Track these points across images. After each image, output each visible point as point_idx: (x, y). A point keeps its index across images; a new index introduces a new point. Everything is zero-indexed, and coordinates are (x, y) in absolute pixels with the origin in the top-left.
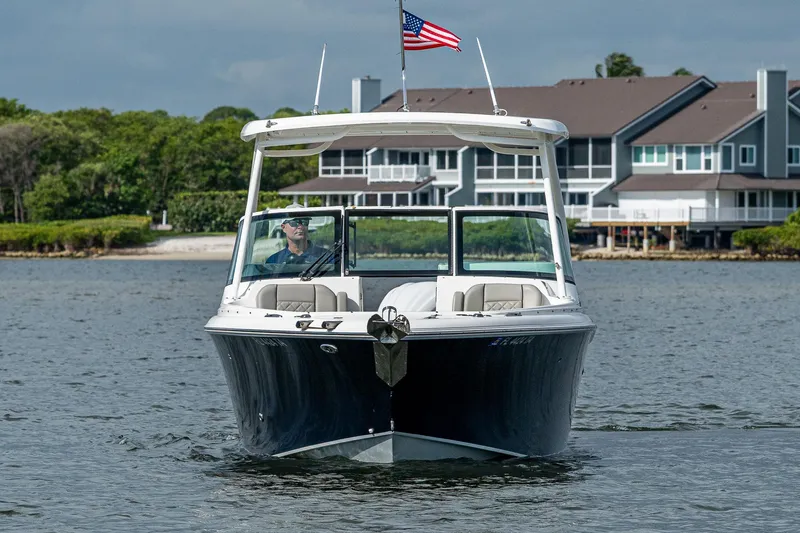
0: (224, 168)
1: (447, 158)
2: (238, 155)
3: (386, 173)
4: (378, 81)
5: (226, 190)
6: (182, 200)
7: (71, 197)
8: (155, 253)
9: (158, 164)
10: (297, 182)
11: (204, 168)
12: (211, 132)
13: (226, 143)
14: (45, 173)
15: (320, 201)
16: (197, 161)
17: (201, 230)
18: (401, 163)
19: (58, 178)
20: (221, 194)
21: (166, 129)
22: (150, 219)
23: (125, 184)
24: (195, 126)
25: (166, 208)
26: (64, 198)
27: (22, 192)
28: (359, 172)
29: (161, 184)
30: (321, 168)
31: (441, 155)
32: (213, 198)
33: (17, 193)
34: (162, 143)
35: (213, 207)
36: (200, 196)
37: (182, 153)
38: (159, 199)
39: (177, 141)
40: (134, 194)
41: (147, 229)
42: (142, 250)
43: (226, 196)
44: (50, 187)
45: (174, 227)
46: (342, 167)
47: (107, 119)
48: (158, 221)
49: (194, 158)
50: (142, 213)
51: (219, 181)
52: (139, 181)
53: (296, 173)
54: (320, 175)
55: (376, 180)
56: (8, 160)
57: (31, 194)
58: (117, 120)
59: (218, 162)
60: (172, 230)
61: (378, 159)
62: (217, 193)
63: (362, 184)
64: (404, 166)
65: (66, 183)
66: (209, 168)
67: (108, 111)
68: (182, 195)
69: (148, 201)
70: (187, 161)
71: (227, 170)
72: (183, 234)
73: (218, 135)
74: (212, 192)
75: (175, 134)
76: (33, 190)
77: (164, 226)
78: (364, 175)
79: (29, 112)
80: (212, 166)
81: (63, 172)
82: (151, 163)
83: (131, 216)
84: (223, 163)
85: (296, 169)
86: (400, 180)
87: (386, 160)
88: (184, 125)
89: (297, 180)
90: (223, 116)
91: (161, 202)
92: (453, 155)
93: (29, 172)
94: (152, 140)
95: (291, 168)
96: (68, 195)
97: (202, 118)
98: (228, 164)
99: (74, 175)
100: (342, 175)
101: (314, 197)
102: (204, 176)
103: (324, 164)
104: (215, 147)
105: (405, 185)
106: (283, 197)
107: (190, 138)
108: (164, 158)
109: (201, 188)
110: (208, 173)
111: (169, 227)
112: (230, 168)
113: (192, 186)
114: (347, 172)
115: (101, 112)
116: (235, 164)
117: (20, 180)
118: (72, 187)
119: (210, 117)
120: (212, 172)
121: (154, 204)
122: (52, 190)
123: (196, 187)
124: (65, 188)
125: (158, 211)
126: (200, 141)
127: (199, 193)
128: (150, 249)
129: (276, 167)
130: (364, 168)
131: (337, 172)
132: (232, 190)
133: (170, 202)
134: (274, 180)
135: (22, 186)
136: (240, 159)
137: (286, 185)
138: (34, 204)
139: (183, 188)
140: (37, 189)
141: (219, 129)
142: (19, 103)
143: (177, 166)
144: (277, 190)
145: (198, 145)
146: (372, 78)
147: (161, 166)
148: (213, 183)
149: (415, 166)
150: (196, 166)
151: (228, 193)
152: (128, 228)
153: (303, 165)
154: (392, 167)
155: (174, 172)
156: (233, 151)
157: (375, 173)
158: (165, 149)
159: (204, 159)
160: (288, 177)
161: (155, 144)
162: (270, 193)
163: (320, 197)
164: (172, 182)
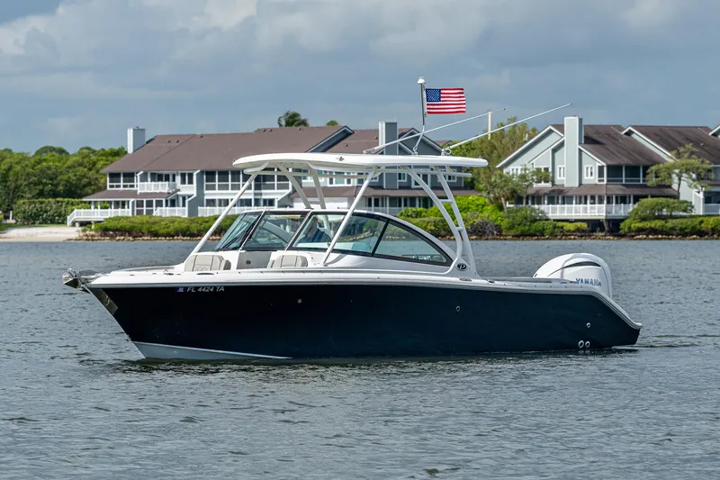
0: (46, 184)
1: (187, 177)
3: (148, 187)
4: (144, 130)
5: (49, 198)
6: (23, 204)
8: (5, 238)
9: (6, 182)
11: (35, 184)
12: (39, 162)
13: (49, 168)
15: (108, 205)
16: (31, 180)
17: (34, 223)
18: (158, 181)
20: (46, 201)
21: (12, 160)
22: (2, 216)
24: (30, 158)
25: (12, 209)
28: (133, 186)
29: (9, 194)
30: (108, 184)
31: (183, 176)
32: (42, 203)
34: (10, 169)
35: (41, 207)
36: (34, 202)
37: (22, 175)
38: (7, 204)
39: (18, 168)
43: (49, 202)
45: (17, 221)
46: (122, 184)
48: (7, 218)
49: (29, 178)
51: (45, 193)
53: (93, 187)
54: (108, 188)
55: (142, 191)
59: (44, 181)
60: (16, 223)
61: (144, 179)
62: (43, 200)
63: (134, 194)
64: (160, 183)
66: (39, 185)
68: (22, 201)
70: (25, 180)
71: (50, 186)
72: (23, 225)
73: (44, 164)
74: (40, 200)
75: (17, 163)
77: (11, 221)
78: (135, 189)
80: (40, 183)
84: (48, 181)
85: (93, 185)
86: (158, 191)
87: (149, 179)
88: (23, 157)
89: (94, 192)
90: (46, 152)
91: (9, 205)
92: (191, 176)
94: (3, 167)
95: (89, 184)
97: (33, 153)
98: (51, 181)
100: (122, 188)
101: (104, 202)
102: (35, 189)
103: (110, 182)
104: (42, 171)
105: (161, 194)
106: (85, 202)
107: (27, 166)
108: (10, 178)
109: (33, 197)
110: (38, 187)
111: (14, 221)
112: (52, 184)
113: (29, 195)
114: (125, 186)
116: (55, 182)
119: (38, 153)
120: (41, 187)
121: (4, 207)
125: (7, 211)
126: (33, 168)
127: (32, 200)
129: (80, 183)
130: (135, 184)
131: (118, 186)
132: (54, 198)
133: (14, 206)
134: (79, 192)
136: (59, 178)
137: (87, 195)
139: (22, 197)
141: (45, 160)
143: (19, 183)
144: (81, 198)
145: (31, 170)
146: (140, 127)
147: (9, 183)
148: (41, 194)
149: (167, 183)
150: (30, 183)
151: (50, 200)
153: (98, 182)
154: (153, 183)
155: (17, 187)
156: (53, 174)
157: (142, 188)
158: (11, 173)
159: (35, 179)
160: (88, 190)
161: (5, 169)
162: (77, 200)
163: (108, 202)
164: (16, 193)
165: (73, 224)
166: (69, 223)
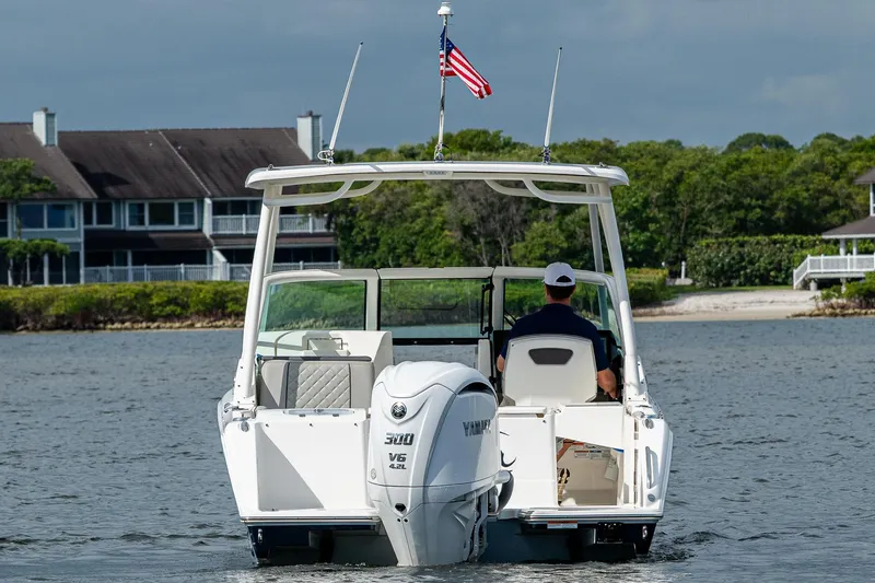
0: (755, 207)
2: (771, 193)
5: (757, 235)
6: (708, 249)
7: (569, 247)
8: (673, 314)
9: (674, 205)
10: (843, 224)
11: (730, 208)
12: (737, 165)
13: (756, 178)
14: (537, 218)
15: (873, 245)
16: (721, 201)
17: (728, 285)
19: (554, 225)
20: (753, 240)
21: (682, 162)
22: (666, 272)
23: (633, 231)
24: (717, 158)
25: (685, 260)
26: (562, 249)
27: (511, 243)
29: (678, 229)
30: (872, 205)
32: (742, 245)
33: (504, 245)
34: (679, 179)
36: (726, 243)
37: (702, 191)
38: (675, 247)
39: (696, 177)
40: (645, 242)
41: (663, 284)
42: (658, 310)
43: (758, 243)
44: (542, 236)
45: (695, 280)
47: (609, 151)
48: (675, 274)
49: (717, 197)
50: (655, 265)
51: (749, 224)
52: (652, 227)
53: (843, 212)
54: (871, 214)
56: (492, 205)
57: (521, 245)
58: (623, 154)
59: (747, 201)
60: (693, 284)
62: (746, 238)
65: (562, 231)
66: (737, 209)
67: (611, 142)
68: (704, 243)
69: (663, 251)
70: (709, 201)
71: (758, 210)
72: (707, 289)
73: (746, 169)
74: (740, 238)
75: (693, 168)
76: (523, 240)
77: (683, 281)
79: (515, 145)
80: (738, 206)
81: (558, 218)
82: (665, 204)
83: (644, 270)
84: (754, 202)
85: (843, 207)
88: (705, 156)
89: (844, 221)
90: (748, 145)
91: (679, 250)
93: (518, 219)
94: (666, 176)
95: (835, 206)
96: (565, 245)
97: (725, 147)
98: (760, 202)
99: (573, 222)
101: (864, 240)
102: (730, 218)
104: (741, 182)
106: (828, 242)
107: (713, 172)
108: (681, 198)
109: (726, 233)
110: (735, 214)
111: (689, 282)
112: (762, 207)
113: (716, 230)
115: (602, 143)
116: (768, 203)
117: (508, 228)
118: (571, 236)
119: (733, 146)
120: (741, 214)
121: (670, 253)
122: (545, 240)
123: (720, 232)
124: (562, 238)
125: (674, 263)
126: (724, 178)
127: (724, 240)
128: (666, 309)
129: (817, 205)
132: (765, 234)
133: (689, 253)
134: (815, 221)
135: (510, 235)
136: (775, 196)
137: (830, 227)
138: (524, 257)
139: (705, 234)
140: (528, 238)
141: (746, 161)
142: (504, 135)
143: (697, 206)
144: (820, 234)
145: (721, 182)
147: (679, 207)
148: (742, 227)
150: (719, 207)
151: (759, 238)
152: (640, 284)
153: (851, 203)
155: (694, 215)
156: (765, 187)
158: (682, 188)
159: (730, 198)
160: (832, 218)
161: (669, 181)
162: (811, 238)
163: (872, 241)
164: (691, 227)
165: (805, 286)
166: (797, 282)
